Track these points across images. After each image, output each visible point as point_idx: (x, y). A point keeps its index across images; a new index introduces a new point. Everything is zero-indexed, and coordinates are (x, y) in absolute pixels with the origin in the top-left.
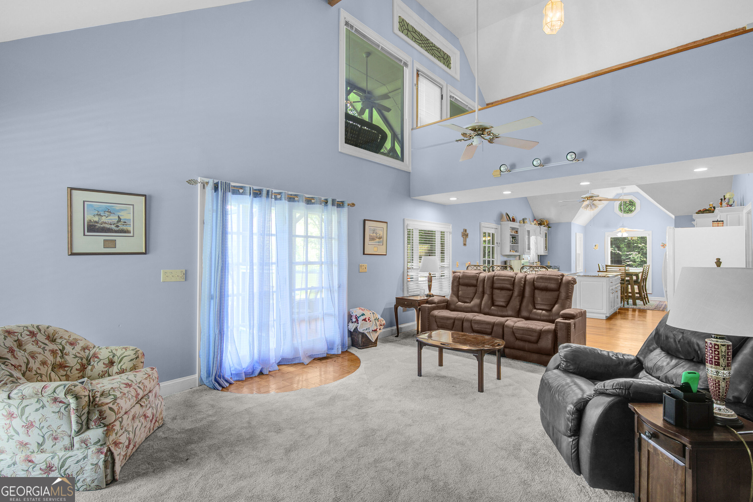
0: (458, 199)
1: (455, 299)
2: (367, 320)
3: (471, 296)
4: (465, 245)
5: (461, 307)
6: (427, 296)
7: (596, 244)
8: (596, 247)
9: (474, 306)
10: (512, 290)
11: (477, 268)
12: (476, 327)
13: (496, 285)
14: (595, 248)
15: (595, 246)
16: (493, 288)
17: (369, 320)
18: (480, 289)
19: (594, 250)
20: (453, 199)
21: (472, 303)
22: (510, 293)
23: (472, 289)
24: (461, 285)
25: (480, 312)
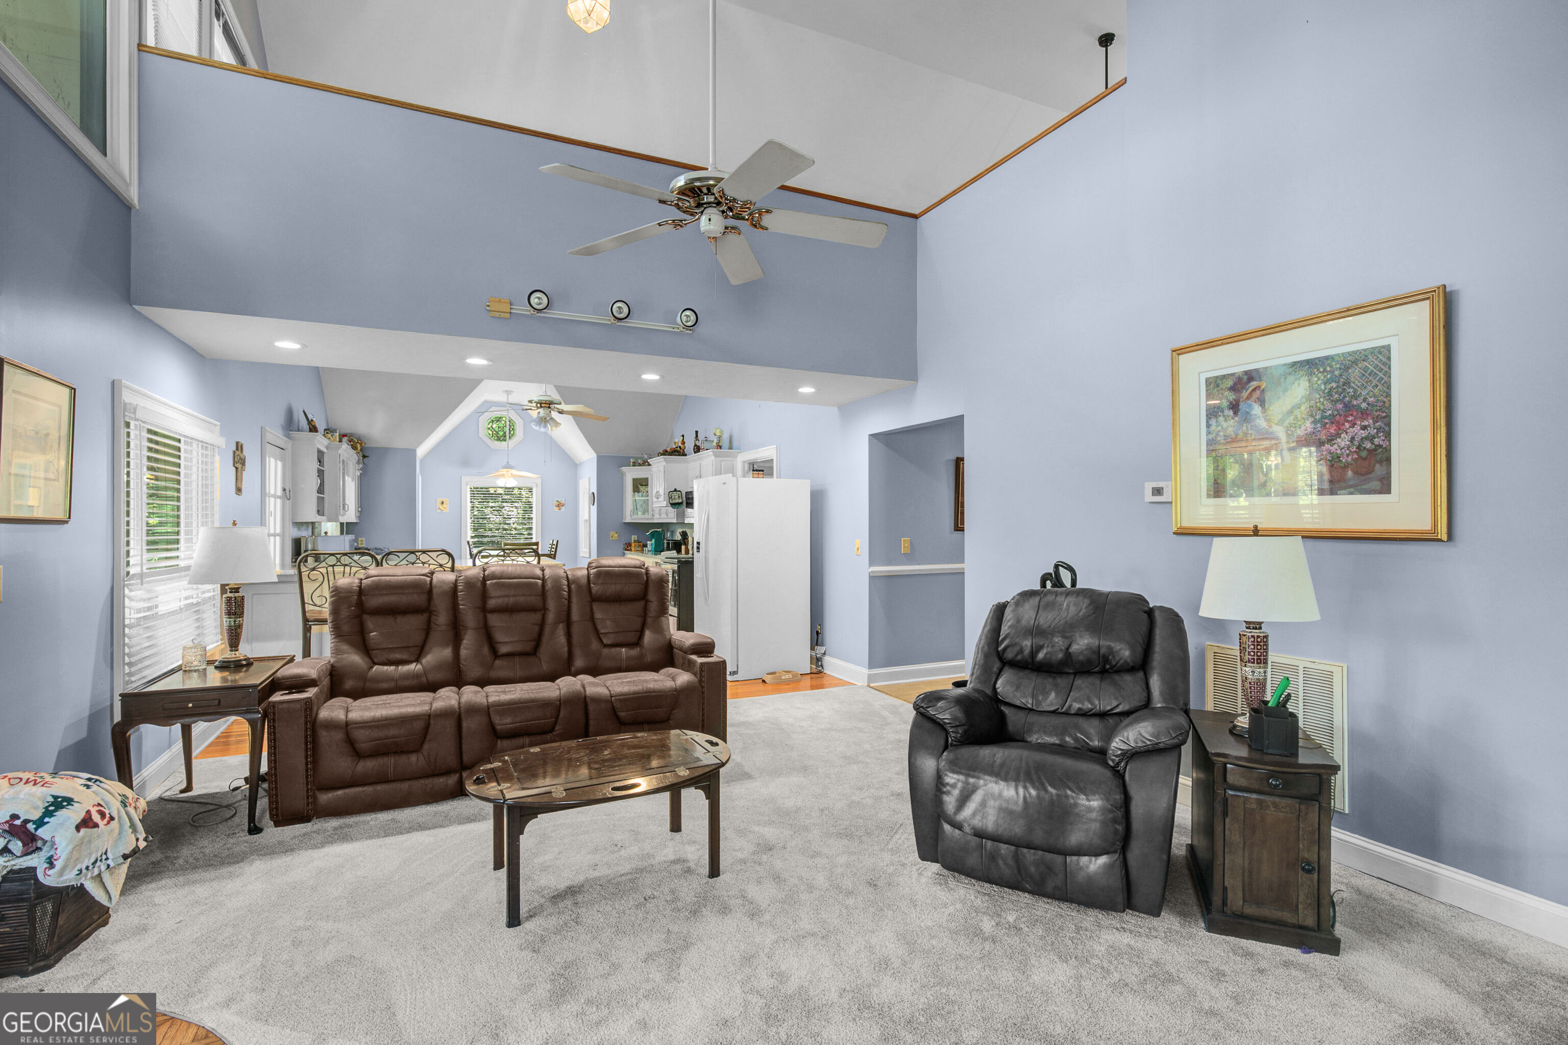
0: (304, 346)
1: (355, 658)
2: (96, 817)
3: (417, 638)
4: (239, 490)
5: (388, 678)
6: (224, 666)
7: (443, 499)
8: (445, 506)
9: (439, 667)
10: (544, 609)
11: (339, 560)
12: (503, 723)
13: (492, 603)
14: (441, 507)
15: (443, 503)
16: (484, 610)
17: (102, 815)
18: (442, 619)
19: (440, 511)
20: (288, 345)
21: (429, 659)
22: (536, 617)
23: (414, 622)
24: (368, 614)
25: (459, 682)
